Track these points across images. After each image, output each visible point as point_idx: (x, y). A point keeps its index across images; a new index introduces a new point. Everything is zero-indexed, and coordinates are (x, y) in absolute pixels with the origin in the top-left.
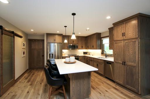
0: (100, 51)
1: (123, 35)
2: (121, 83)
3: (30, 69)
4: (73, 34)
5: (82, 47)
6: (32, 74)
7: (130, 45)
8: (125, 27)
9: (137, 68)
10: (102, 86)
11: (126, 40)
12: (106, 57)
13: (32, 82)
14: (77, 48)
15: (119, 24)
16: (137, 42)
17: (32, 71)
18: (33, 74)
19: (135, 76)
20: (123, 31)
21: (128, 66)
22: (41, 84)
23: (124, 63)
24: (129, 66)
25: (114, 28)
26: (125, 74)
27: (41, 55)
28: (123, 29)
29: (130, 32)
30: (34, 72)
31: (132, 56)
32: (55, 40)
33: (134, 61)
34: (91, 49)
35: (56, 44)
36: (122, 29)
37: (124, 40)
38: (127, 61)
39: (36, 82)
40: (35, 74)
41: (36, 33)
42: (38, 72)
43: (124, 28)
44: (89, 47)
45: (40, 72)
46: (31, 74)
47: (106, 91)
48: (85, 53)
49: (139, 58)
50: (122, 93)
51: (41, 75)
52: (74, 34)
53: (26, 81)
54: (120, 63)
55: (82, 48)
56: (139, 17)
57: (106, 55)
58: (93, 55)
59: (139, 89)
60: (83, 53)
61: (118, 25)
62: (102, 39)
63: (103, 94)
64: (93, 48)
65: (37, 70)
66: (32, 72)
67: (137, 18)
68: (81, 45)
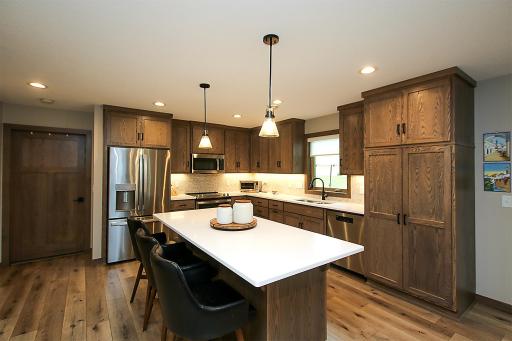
0: (300, 179)
1: (402, 129)
2: (392, 280)
3: (11, 263)
4: (267, 116)
5: (238, 165)
6: (28, 289)
7: (423, 164)
8: (405, 107)
9: (448, 233)
10: (335, 298)
11: (407, 146)
12: (323, 199)
13: (47, 325)
14: (221, 168)
15: (388, 95)
16: (447, 154)
17: (26, 271)
18: (38, 287)
19: (440, 255)
20: (399, 119)
21: (415, 226)
22: (96, 328)
23: (402, 218)
24: (418, 227)
25: (366, 106)
26: (406, 251)
27: (72, 196)
28: (399, 110)
29: (422, 123)
30: (39, 277)
31: (429, 196)
32: (140, 136)
33: (438, 213)
34: (269, 171)
35: (140, 152)
36: (395, 113)
37: (402, 146)
38: (413, 213)
39: (67, 325)
40: (50, 287)
41: (53, 101)
42: (59, 276)
43: (405, 111)
44: (264, 165)
45: (72, 273)
46: (23, 287)
47: (358, 315)
48: (246, 186)
49: (454, 203)
50: (404, 314)
51: (82, 287)
52: (273, 116)
53: (10, 328)
54: (388, 219)
55: (237, 168)
56: (454, 78)
57: (324, 193)
58: (274, 193)
59: (454, 295)
60: (239, 186)
61: (383, 99)
62: (309, 140)
63: (355, 330)
64: (277, 168)
65: (50, 265)
66: (27, 277)
67: (447, 82)
68: (233, 159)
